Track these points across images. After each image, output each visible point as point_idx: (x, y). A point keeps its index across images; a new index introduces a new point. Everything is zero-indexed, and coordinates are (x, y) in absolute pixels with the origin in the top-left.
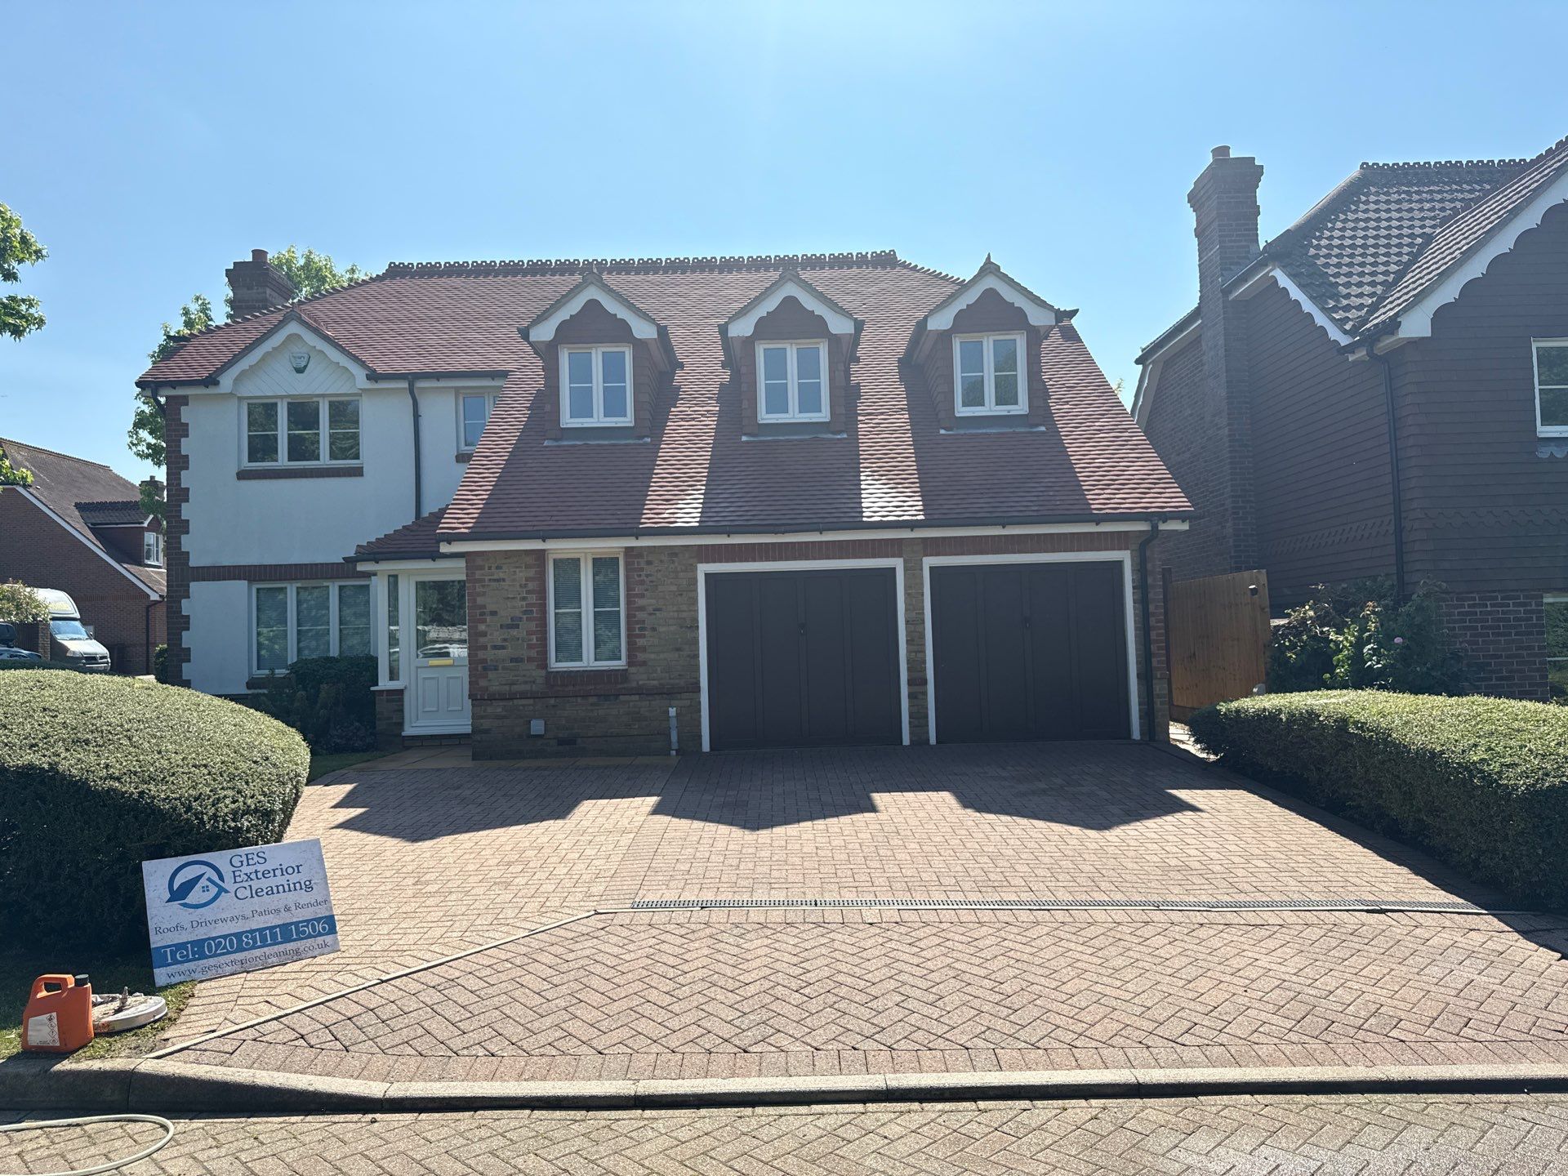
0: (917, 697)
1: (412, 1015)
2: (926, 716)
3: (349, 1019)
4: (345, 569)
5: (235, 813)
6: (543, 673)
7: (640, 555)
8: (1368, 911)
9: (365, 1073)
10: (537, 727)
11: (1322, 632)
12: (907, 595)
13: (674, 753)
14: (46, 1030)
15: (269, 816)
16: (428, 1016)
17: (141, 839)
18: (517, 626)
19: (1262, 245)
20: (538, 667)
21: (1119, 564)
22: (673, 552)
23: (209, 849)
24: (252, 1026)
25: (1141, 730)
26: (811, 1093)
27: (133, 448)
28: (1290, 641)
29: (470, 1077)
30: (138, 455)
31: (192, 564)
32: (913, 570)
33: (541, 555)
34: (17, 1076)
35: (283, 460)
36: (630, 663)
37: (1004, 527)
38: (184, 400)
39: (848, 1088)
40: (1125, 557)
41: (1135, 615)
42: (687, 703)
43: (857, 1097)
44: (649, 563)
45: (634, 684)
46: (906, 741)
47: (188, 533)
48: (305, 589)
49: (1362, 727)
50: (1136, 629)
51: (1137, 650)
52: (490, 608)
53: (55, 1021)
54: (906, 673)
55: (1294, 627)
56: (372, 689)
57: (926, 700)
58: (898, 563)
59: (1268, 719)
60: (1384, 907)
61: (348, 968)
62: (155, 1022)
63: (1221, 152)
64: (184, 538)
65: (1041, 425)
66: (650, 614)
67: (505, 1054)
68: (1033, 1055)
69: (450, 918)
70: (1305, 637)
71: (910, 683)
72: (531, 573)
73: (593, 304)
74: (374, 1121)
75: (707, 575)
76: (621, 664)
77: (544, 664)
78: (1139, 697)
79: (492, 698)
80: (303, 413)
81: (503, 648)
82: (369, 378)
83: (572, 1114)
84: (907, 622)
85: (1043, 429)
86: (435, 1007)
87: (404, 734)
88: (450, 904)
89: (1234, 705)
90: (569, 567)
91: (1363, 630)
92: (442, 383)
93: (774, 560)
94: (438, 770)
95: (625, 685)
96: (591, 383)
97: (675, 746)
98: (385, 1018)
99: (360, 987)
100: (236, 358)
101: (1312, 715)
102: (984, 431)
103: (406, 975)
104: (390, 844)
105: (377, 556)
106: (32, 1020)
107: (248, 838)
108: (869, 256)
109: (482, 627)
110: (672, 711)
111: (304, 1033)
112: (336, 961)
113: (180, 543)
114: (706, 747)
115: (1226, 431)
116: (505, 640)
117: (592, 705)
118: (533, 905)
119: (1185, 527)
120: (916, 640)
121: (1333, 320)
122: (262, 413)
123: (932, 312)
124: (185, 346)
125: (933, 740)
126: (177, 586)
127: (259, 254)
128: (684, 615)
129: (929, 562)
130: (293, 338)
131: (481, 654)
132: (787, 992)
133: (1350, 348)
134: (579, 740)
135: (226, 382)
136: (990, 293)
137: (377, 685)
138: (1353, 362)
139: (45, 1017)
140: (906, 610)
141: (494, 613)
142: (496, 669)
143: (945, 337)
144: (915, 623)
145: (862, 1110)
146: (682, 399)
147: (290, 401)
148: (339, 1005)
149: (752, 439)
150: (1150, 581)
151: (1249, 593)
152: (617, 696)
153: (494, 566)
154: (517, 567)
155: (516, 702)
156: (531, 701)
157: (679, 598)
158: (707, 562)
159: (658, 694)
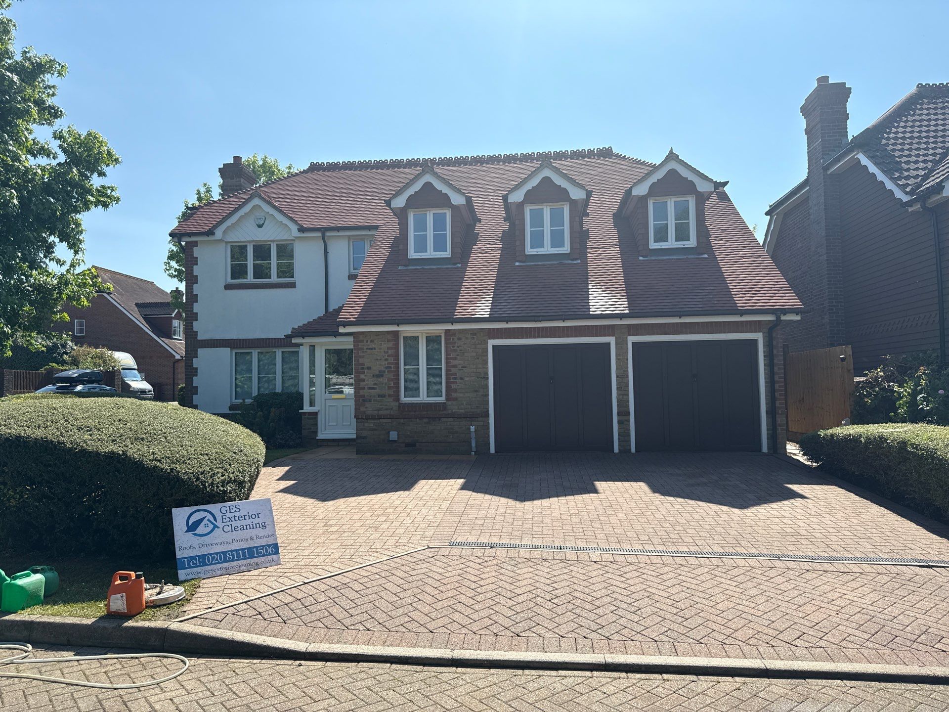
0: (624, 423)
1: (322, 604)
2: (629, 435)
3: (286, 604)
4: (286, 341)
5: (223, 482)
6: (397, 404)
7: (454, 335)
8: (920, 566)
9: (295, 636)
10: (394, 435)
11: (889, 386)
12: (618, 359)
13: (473, 453)
14: (120, 602)
15: (242, 485)
16: (331, 605)
17: (172, 495)
18: (382, 376)
19: (850, 138)
20: (394, 400)
21: (755, 342)
22: (474, 332)
23: (209, 503)
24: (232, 606)
25: (768, 447)
26: (559, 663)
27: (167, 272)
28: (867, 391)
29: (355, 642)
30: (170, 276)
31: (199, 338)
32: (621, 345)
33: (396, 334)
34: (104, 628)
35: (250, 278)
36: (448, 399)
37: (680, 318)
38: (195, 244)
39: (581, 662)
40: (759, 336)
41: (765, 374)
42: (481, 423)
43: (587, 667)
44: (459, 339)
45: (450, 412)
46: (616, 450)
47: (197, 320)
48: (262, 353)
49: (916, 447)
50: (766, 382)
51: (766, 396)
52: (367, 365)
53: (125, 598)
54: (616, 408)
55: (870, 382)
56: (300, 411)
57: (629, 425)
58: (612, 340)
59: (852, 441)
60: (931, 564)
61: (286, 574)
62: (179, 601)
63: (823, 80)
64: (195, 323)
65: (705, 254)
66: (460, 370)
67: (376, 630)
68: (698, 647)
69: (344, 547)
70: (877, 389)
71: (619, 414)
72: (391, 344)
73: (428, 185)
74: (300, 665)
75: (494, 346)
76: (442, 399)
77: (397, 398)
78: (767, 426)
79: (368, 418)
80: (262, 251)
81: (374, 388)
82: (299, 230)
83: (415, 667)
84: (617, 376)
85: (706, 256)
86: (335, 600)
87: (318, 438)
88: (344, 538)
89: (830, 432)
90: (413, 341)
91: (917, 384)
92: (341, 233)
93: (535, 337)
94: (337, 459)
95: (445, 412)
96: (426, 232)
97: (474, 449)
98: (306, 605)
99: (293, 586)
100: (225, 219)
101: (882, 439)
102: (668, 257)
103: (319, 580)
104: (310, 502)
105: (303, 334)
106: (112, 597)
107: (230, 497)
108: (595, 150)
109: (362, 376)
110: (472, 428)
111: (261, 611)
112: (279, 571)
113: (193, 326)
114: (492, 450)
115: (825, 257)
116: (375, 384)
117: (425, 423)
118: (392, 542)
119: (798, 318)
120: (623, 388)
121: (898, 185)
122: (238, 251)
123: (635, 184)
124: (196, 212)
125: (633, 450)
126: (191, 351)
127: (238, 159)
128: (480, 370)
129: (631, 339)
130: (256, 207)
131: (362, 392)
132: (543, 601)
133: (910, 203)
134: (417, 444)
135: (219, 233)
136: (673, 173)
137: (303, 409)
138: (911, 212)
139: (119, 596)
140: (617, 369)
141: (369, 368)
142: (370, 401)
143: (643, 199)
144: (622, 377)
145: (590, 675)
146: (480, 240)
147: (254, 244)
148: (280, 596)
149: (522, 264)
150: (775, 352)
151: (840, 361)
152: (440, 419)
153: (369, 341)
154: (382, 341)
155: (381, 420)
156: (390, 421)
157: (477, 360)
158: (494, 338)
159: (464, 418)
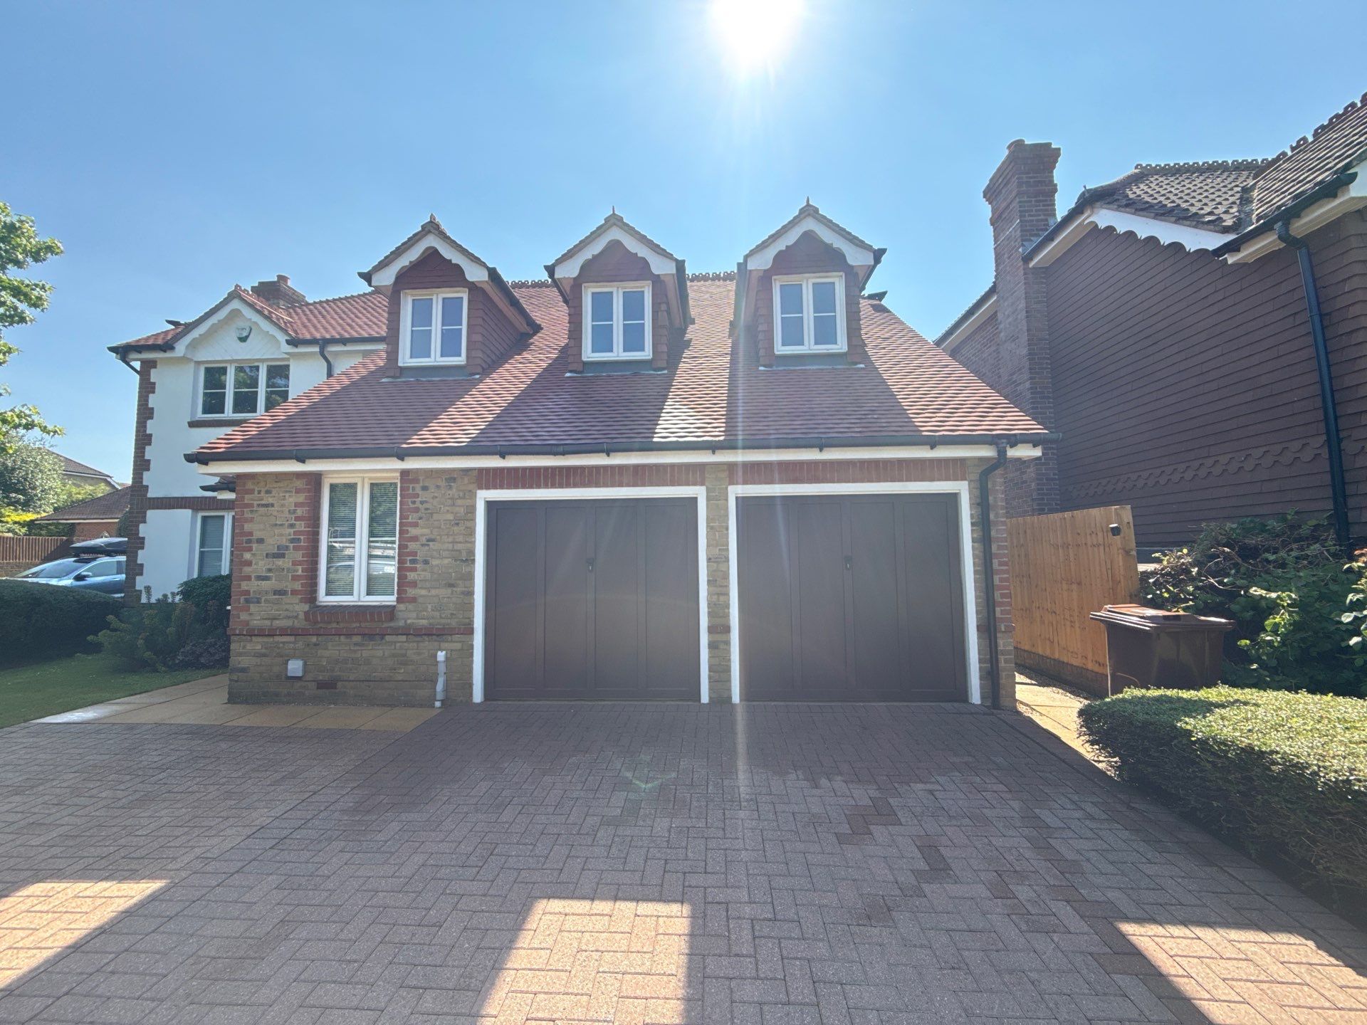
0: (719, 647)
2: (728, 670)
6: (306, 607)
10: (295, 667)
12: (710, 528)
13: (438, 704)
18: (283, 556)
20: (302, 601)
22: (451, 476)
25: (981, 693)
28: (1168, 591)
31: (150, 495)
32: (717, 500)
33: (316, 479)
36: (399, 600)
37: (821, 451)
38: (154, 364)
40: (961, 488)
41: (975, 556)
42: (458, 646)
44: (425, 488)
45: (401, 623)
46: (705, 698)
47: (149, 470)
50: (976, 572)
51: (976, 596)
52: (257, 535)
54: (706, 618)
55: (1168, 574)
57: (729, 652)
58: (699, 492)
63: (1017, 145)
64: (145, 474)
65: (860, 363)
66: (423, 545)
71: (711, 630)
72: (301, 498)
73: (431, 252)
75: (488, 503)
76: (390, 600)
77: (311, 598)
78: (979, 653)
79: (251, 634)
81: (267, 579)
82: (290, 343)
84: (709, 560)
85: (862, 366)
90: (345, 494)
92: (349, 348)
95: (392, 624)
96: (430, 326)
97: (440, 696)
100: (188, 329)
102: (803, 368)
109: (247, 556)
110: (441, 656)
113: (142, 478)
114: (477, 697)
116: (270, 570)
117: (356, 644)
119: (1037, 452)
120: (718, 582)
121: (1197, 225)
122: (214, 376)
125: (736, 698)
126: (137, 513)
127: (282, 278)
128: (459, 547)
129: (735, 491)
130: (235, 314)
131: (244, 586)
133: (1231, 247)
134: (339, 684)
135: (181, 348)
136: (808, 236)
140: (708, 546)
141: (261, 541)
142: (258, 602)
143: (765, 276)
144: (718, 560)
147: (237, 364)
149: (574, 374)
150: (992, 516)
151: (1110, 534)
152: (383, 636)
153: (263, 490)
154: (286, 492)
155: (278, 639)
156: (292, 639)
157: (456, 528)
158: (488, 488)
159: (429, 635)
